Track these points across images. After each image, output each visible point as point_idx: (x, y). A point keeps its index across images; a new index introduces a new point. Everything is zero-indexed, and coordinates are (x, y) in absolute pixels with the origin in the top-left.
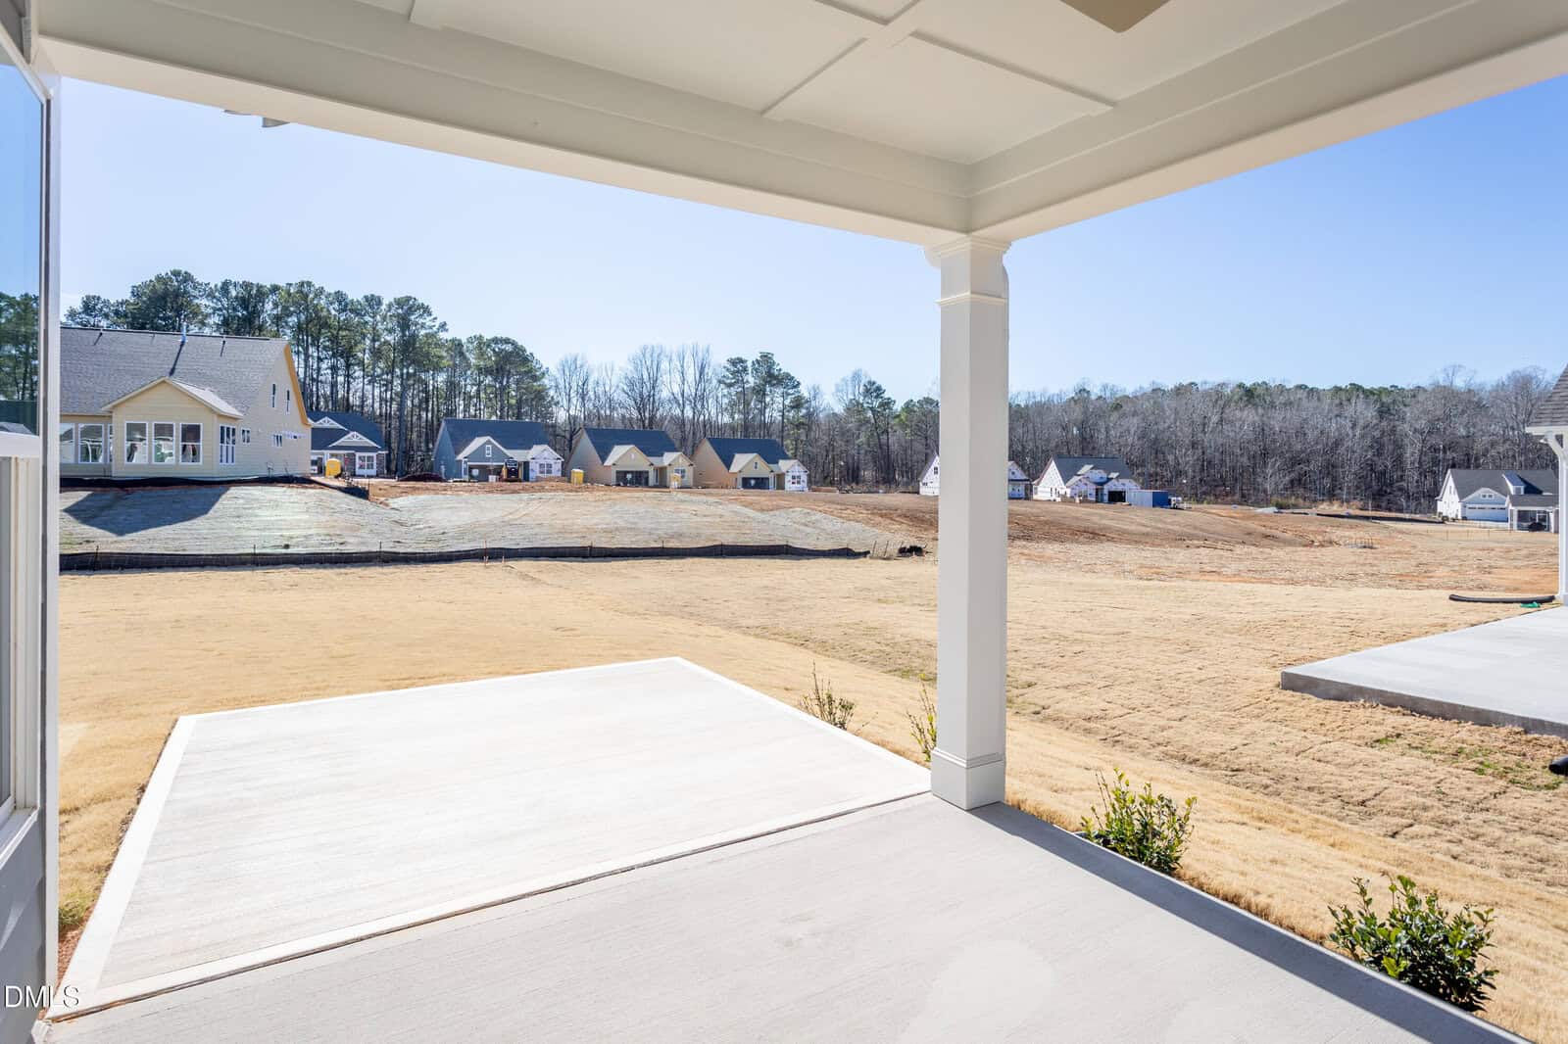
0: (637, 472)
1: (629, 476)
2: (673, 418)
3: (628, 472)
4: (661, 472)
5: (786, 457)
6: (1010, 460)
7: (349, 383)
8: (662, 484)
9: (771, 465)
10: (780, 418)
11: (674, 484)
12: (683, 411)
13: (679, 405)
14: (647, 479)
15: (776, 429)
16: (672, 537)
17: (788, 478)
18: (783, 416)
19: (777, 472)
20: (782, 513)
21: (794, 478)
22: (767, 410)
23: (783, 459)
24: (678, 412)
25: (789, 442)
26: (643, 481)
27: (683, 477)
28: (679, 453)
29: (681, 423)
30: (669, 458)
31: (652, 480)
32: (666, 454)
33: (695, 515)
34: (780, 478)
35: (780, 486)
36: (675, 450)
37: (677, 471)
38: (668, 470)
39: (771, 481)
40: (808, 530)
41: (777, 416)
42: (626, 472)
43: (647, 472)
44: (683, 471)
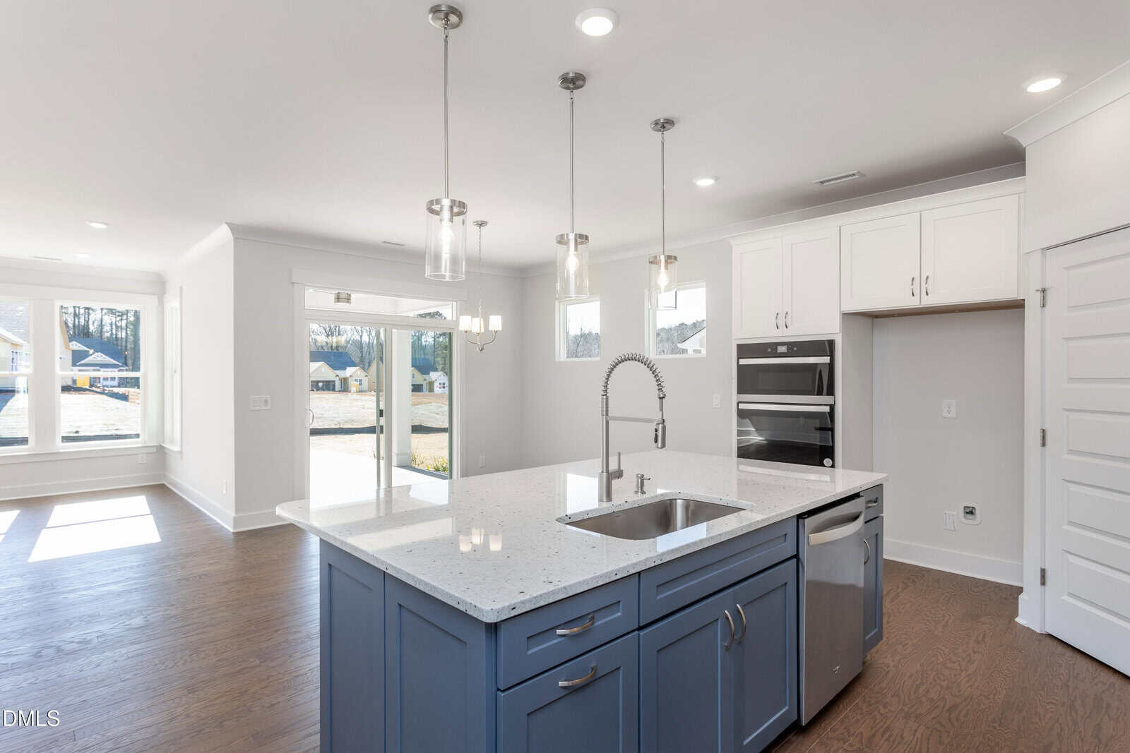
0: (327, 381)
1: (320, 384)
2: (355, 342)
3: (320, 382)
4: (345, 381)
5: (436, 370)
6: (412, 366)
7: (89, 314)
8: (345, 389)
9: (424, 376)
10: (433, 342)
11: (353, 389)
12: (361, 336)
13: (358, 332)
14: (334, 386)
15: (430, 351)
16: (346, 422)
17: (436, 384)
18: (434, 341)
19: (428, 380)
20: (424, 406)
21: (440, 384)
22: (423, 337)
23: (432, 371)
24: (358, 338)
25: (439, 359)
26: (331, 388)
27: (360, 384)
28: (358, 368)
29: (359, 345)
30: (350, 371)
31: (338, 386)
32: (348, 368)
33: (363, 408)
34: (431, 384)
35: (431, 390)
36: (355, 365)
37: (356, 380)
38: (350, 379)
39: (425, 387)
40: (438, 417)
41: (431, 340)
42: (318, 382)
43: (334, 381)
44: (361, 380)
